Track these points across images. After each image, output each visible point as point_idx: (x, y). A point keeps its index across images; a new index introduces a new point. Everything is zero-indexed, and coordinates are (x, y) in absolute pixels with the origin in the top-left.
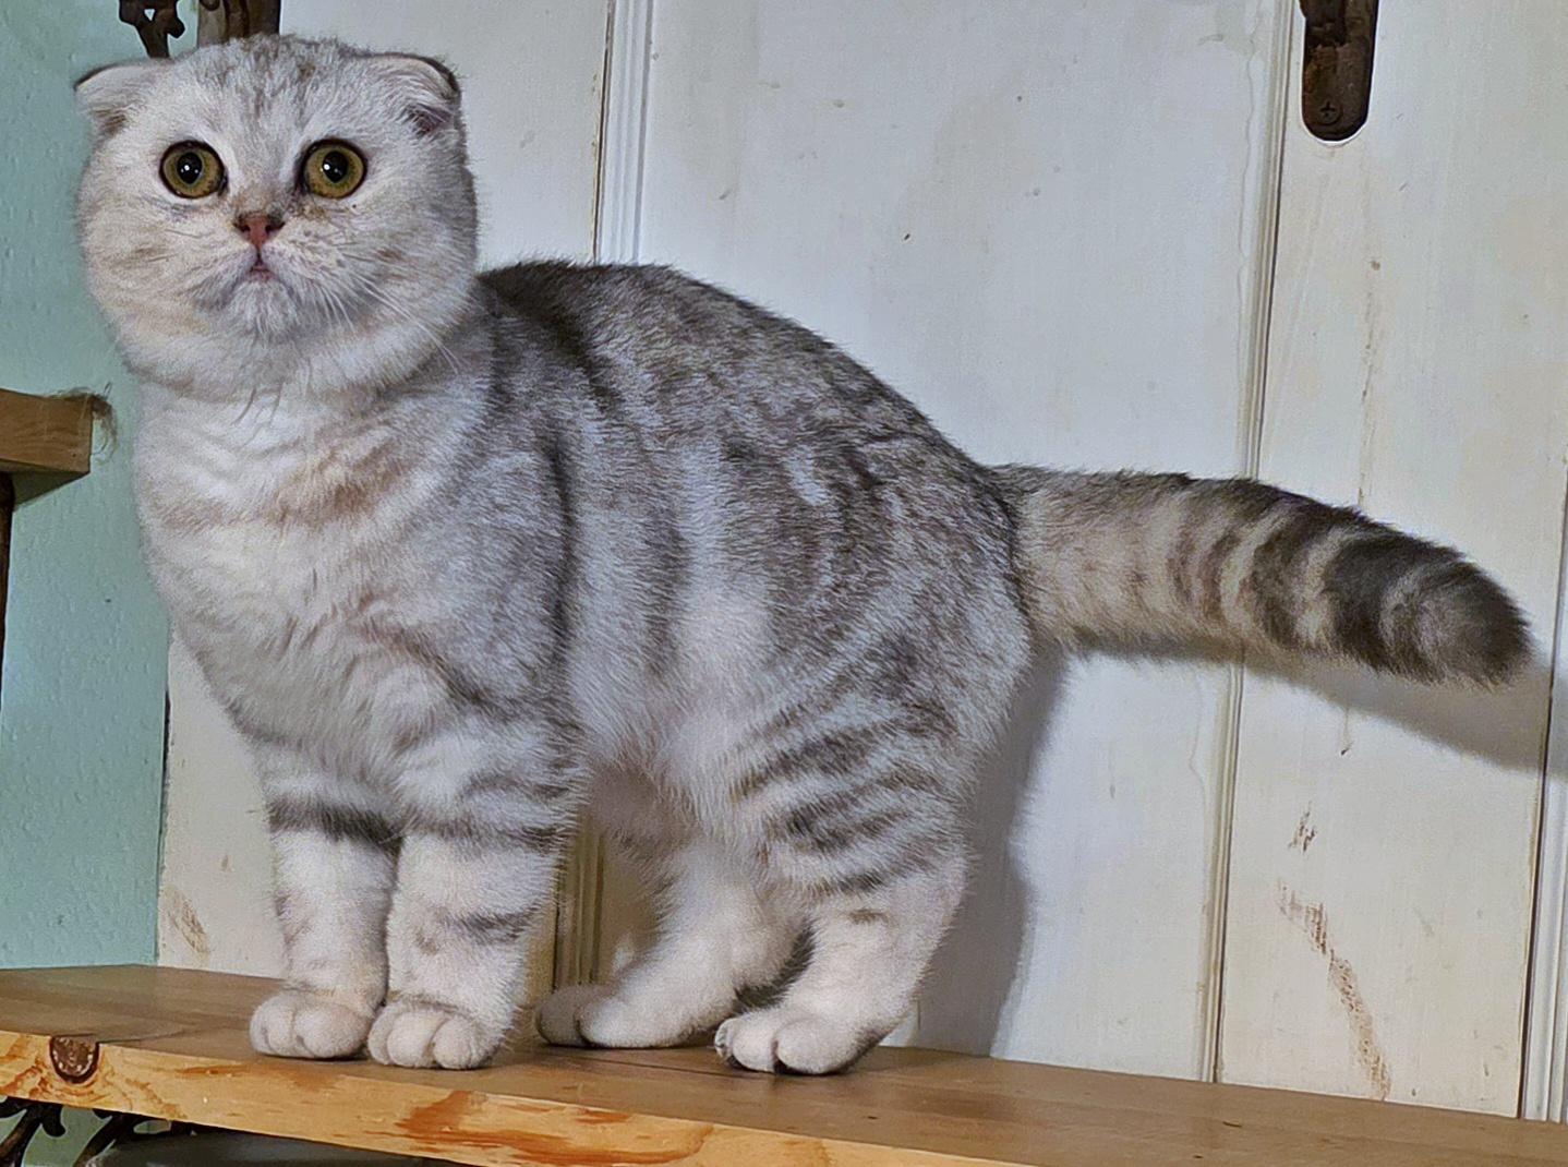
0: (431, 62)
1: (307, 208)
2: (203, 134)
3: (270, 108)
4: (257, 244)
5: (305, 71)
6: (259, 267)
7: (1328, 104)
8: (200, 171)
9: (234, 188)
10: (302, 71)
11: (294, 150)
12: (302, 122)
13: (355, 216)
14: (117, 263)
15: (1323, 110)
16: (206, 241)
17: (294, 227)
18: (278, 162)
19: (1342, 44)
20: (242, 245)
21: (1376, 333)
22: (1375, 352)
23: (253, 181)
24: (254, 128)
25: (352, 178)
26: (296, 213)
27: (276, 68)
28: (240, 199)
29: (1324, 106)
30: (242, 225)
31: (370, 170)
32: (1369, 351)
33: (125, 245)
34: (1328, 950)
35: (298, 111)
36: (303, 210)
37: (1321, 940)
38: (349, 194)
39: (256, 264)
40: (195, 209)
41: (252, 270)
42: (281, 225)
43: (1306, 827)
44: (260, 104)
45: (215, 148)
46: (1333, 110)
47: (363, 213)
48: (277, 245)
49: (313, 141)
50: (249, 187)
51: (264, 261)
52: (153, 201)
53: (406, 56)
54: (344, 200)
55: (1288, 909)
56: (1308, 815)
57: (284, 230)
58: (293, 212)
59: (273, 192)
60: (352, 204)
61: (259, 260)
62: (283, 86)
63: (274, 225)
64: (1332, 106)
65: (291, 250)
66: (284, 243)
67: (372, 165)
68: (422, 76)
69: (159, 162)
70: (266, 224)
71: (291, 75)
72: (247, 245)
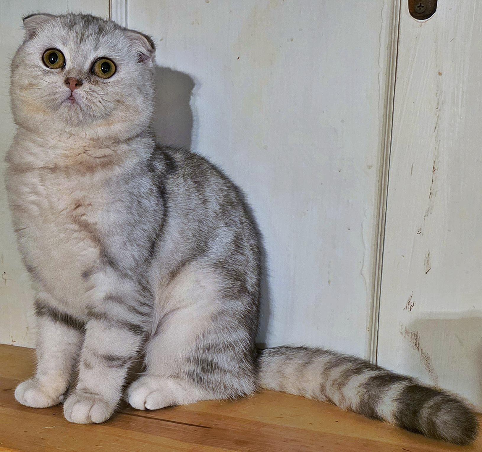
1: (92, 80)
2: (59, 46)
3: (85, 41)
4: (72, 90)
6: (71, 98)
7: (421, 4)
8: (57, 60)
9: (67, 68)
10: (99, 30)
12: (96, 49)
13: (109, 85)
14: (22, 88)
15: (418, 7)
16: (54, 85)
18: (85, 61)
21: (440, 103)
22: (440, 110)
23: (74, 67)
24: (79, 48)
26: (88, 81)
27: (91, 27)
28: (69, 72)
29: (419, 5)
31: (118, 71)
32: (437, 110)
34: (420, 350)
35: (95, 44)
36: (91, 80)
38: (108, 78)
39: (70, 97)
40: (52, 73)
41: (69, 99)
42: (81, 84)
43: (411, 302)
44: (82, 39)
45: (63, 52)
46: (423, 7)
47: (112, 85)
49: (99, 57)
50: (73, 68)
51: (73, 96)
52: (37, 67)
54: (106, 79)
55: (404, 333)
56: (411, 297)
57: (82, 86)
58: (87, 80)
59: (81, 72)
60: (108, 82)
61: (72, 96)
62: (91, 34)
63: (79, 84)
64: (422, 5)
66: (81, 91)
68: (142, 42)
69: (42, 54)
70: (76, 83)
71: (95, 31)
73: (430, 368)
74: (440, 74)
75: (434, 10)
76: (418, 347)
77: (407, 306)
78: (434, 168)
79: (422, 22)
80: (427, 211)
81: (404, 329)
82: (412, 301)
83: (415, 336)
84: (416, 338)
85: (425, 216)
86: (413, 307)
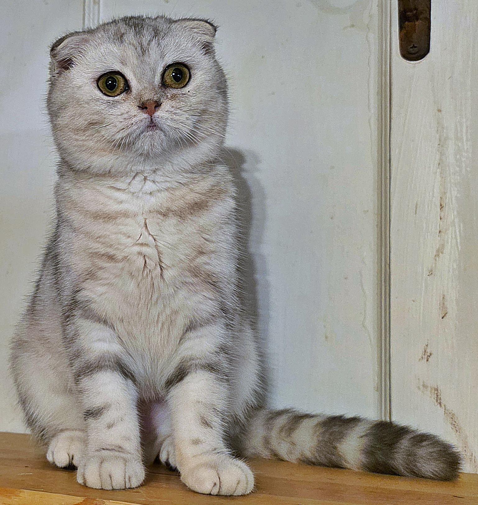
0: (206, 22)
2: (117, 67)
3: (148, 51)
4: (151, 114)
5: (156, 33)
6: (152, 125)
7: (414, 45)
8: (116, 83)
9: (134, 90)
10: (154, 32)
11: (160, 70)
12: (162, 56)
13: (190, 96)
14: (77, 130)
16: (126, 116)
17: (166, 105)
19: (417, 20)
20: (144, 116)
21: (443, 139)
22: (442, 146)
23: (144, 86)
24: (142, 61)
25: (185, 79)
26: (166, 98)
27: (144, 31)
28: (140, 96)
29: (412, 46)
30: (143, 107)
32: (439, 146)
33: (81, 122)
34: (443, 405)
35: (160, 51)
36: (168, 96)
37: (439, 401)
38: (185, 86)
41: (149, 127)
45: (123, 73)
47: (193, 94)
48: (159, 113)
50: (143, 89)
51: (155, 122)
53: (194, 20)
54: (183, 89)
55: (421, 387)
56: (427, 345)
57: (163, 106)
58: (164, 98)
59: (154, 90)
60: (188, 90)
61: (152, 122)
63: (158, 105)
65: (167, 115)
66: (163, 112)
67: (192, 72)
69: (96, 82)
70: (154, 105)
71: (151, 34)
72: (146, 116)
73: (457, 427)
74: (440, 111)
75: (428, 51)
76: (440, 404)
77: (424, 356)
78: (441, 205)
79: (416, 64)
80: (438, 251)
81: (422, 384)
82: (428, 350)
83: (435, 391)
84: (436, 392)
85: (435, 256)
86: (429, 356)
